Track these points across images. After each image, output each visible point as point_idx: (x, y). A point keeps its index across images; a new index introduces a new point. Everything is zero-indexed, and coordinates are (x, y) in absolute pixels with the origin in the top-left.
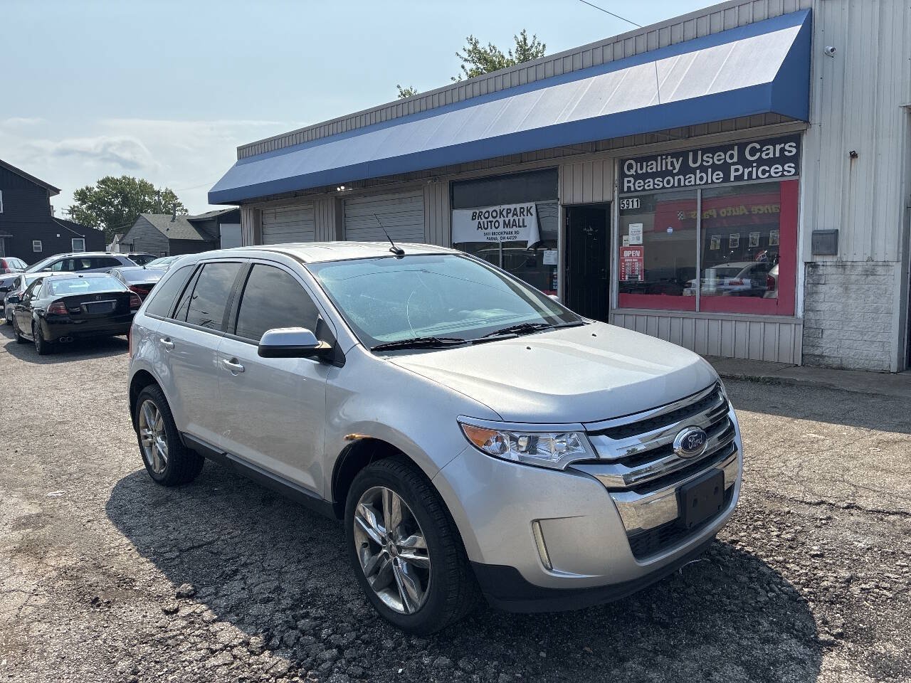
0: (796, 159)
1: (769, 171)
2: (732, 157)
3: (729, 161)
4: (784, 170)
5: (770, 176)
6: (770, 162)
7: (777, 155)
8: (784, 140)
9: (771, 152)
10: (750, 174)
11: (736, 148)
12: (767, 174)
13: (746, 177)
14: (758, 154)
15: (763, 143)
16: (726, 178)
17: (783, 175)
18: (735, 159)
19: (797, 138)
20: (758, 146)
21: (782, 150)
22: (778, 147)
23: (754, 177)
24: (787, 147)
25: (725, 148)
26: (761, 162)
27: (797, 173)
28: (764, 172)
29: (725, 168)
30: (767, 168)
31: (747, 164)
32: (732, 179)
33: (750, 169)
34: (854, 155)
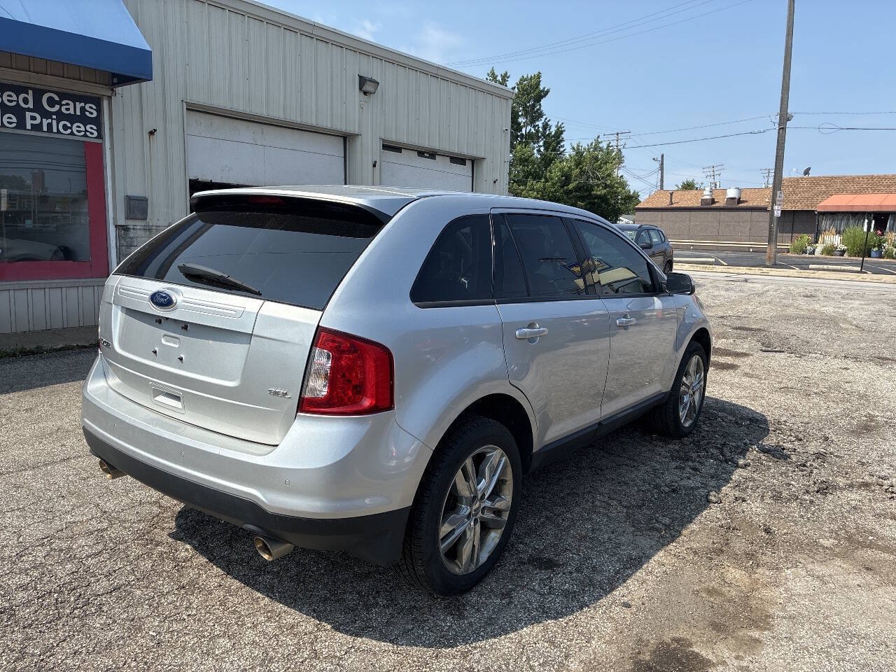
0: (98, 122)
1: (71, 128)
2: (26, 100)
3: (22, 104)
4: (86, 131)
5: (72, 133)
6: (72, 119)
7: (78, 113)
8: (86, 99)
9: (70, 108)
10: (50, 125)
11: (30, 92)
12: (69, 131)
13: (45, 129)
14: (57, 107)
15: (63, 96)
16: (21, 124)
17: (85, 136)
18: (31, 105)
19: (97, 101)
20: (57, 98)
21: (83, 109)
22: (79, 105)
23: (55, 130)
24: (87, 107)
25: (19, 90)
26: (61, 116)
27: (100, 136)
28: (65, 127)
29: (19, 112)
30: (69, 125)
31: (45, 114)
32: (29, 127)
33: (49, 121)
34: (152, 133)
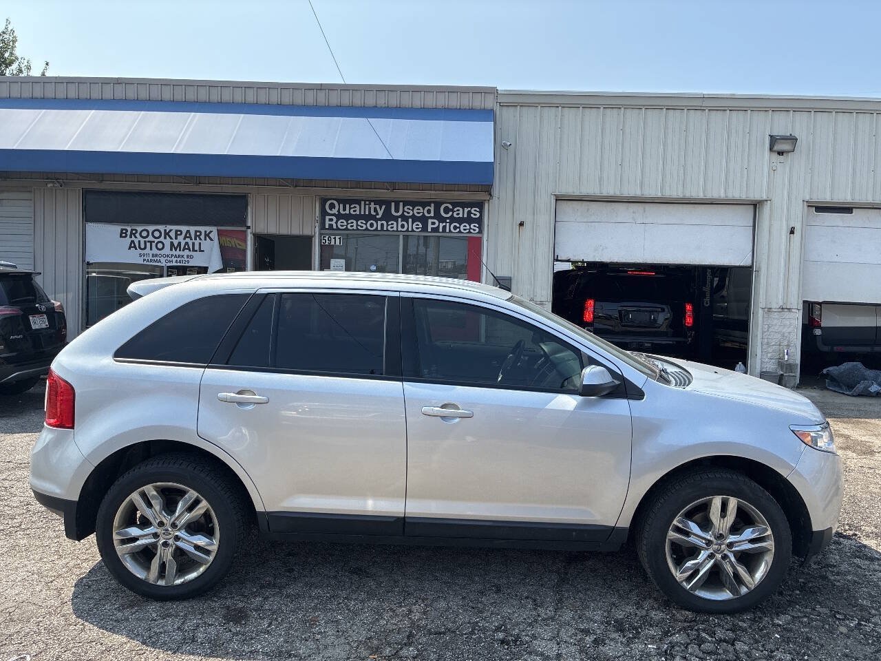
0: (479, 221)
1: (459, 228)
2: (429, 211)
3: (427, 215)
4: (470, 228)
5: (460, 232)
6: (460, 221)
7: (465, 216)
8: (471, 205)
9: (461, 213)
10: (444, 227)
11: (433, 205)
12: (458, 230)
13: (441, 230)
14: (451, 213)
15: (455, 205)
16: (425, 229)
17: (470, 232)
18: (432, 214)
19: (480, 205)
20: (451, 207)
21: (469, 213)
22: (466, 210)
23: (448, 230)
24: (473, 211)
25: (424, 204)
26: (453, 220)
27: (481, 232)
28: (455, 228)
29: (424, 220)
30: (458, 225)
31: (442, 220)
32: (429, 230)
33: (444, 224)
34: (521, 224)
